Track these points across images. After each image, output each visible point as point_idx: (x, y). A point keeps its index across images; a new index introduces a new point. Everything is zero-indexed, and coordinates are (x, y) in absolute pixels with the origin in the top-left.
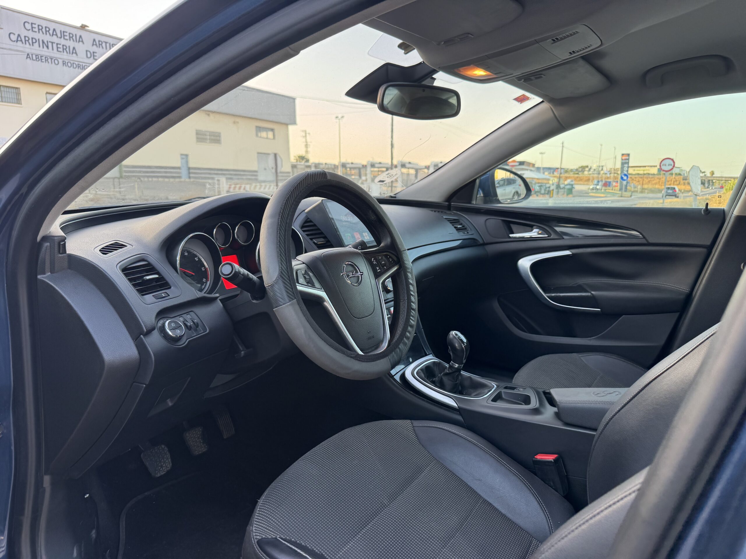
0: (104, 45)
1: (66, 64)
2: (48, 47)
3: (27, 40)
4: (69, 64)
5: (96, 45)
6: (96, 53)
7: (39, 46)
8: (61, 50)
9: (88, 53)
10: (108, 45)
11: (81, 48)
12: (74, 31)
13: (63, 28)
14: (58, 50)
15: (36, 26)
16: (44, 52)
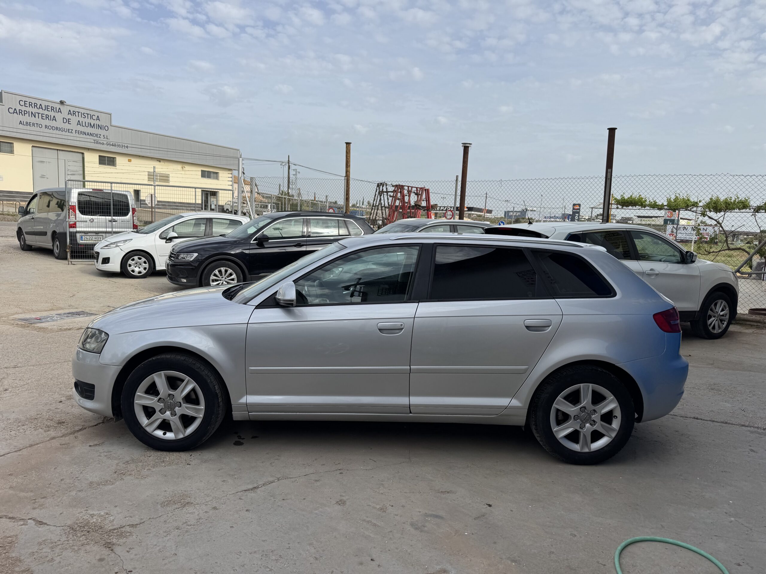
0: (77, 114)
1: (48, 127)
2: (35, 117)
3: (20, 112)
4: (50, 127)
5: (71, 114)
6: (70, 119)
7: (29, 116)
8: (45, 118)
9: (65, 121)
10: (80, 114)
11: (59, 116)
12: (55, 105)
13: (47, 104)
14: (42, 119)
15: (28, 103)
16: (32, 120)
